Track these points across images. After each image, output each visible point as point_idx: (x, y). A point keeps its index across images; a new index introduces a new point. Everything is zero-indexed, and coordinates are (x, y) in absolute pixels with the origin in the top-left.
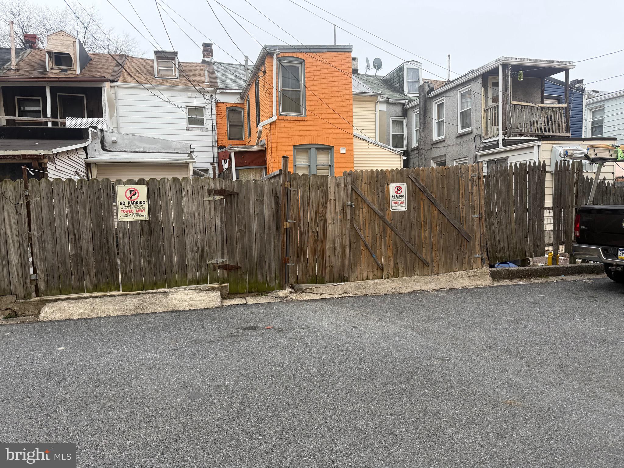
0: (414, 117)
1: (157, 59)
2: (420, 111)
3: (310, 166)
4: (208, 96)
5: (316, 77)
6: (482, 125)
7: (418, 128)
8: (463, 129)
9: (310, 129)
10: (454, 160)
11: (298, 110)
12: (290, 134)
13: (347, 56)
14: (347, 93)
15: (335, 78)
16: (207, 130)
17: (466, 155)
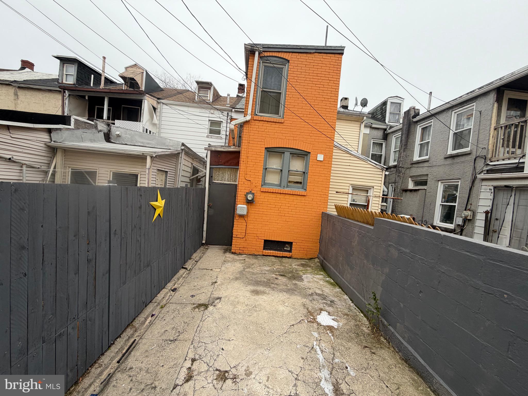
0: (394, 142)
1: (199, 88)
2: (402, 135)
3: (281, 170)
4: (225, 113)
5: (299, 78)
6: (488, 145)
7: (398, 149)
8: (455, 150)
9: (287, 132)
10: (439, 181)
11: (277, 113)
12: (263, 135)
13: (337, 59)
14: (332, 98)
15: (321, 81)
16: (221, 138)
17: (458, 176)
